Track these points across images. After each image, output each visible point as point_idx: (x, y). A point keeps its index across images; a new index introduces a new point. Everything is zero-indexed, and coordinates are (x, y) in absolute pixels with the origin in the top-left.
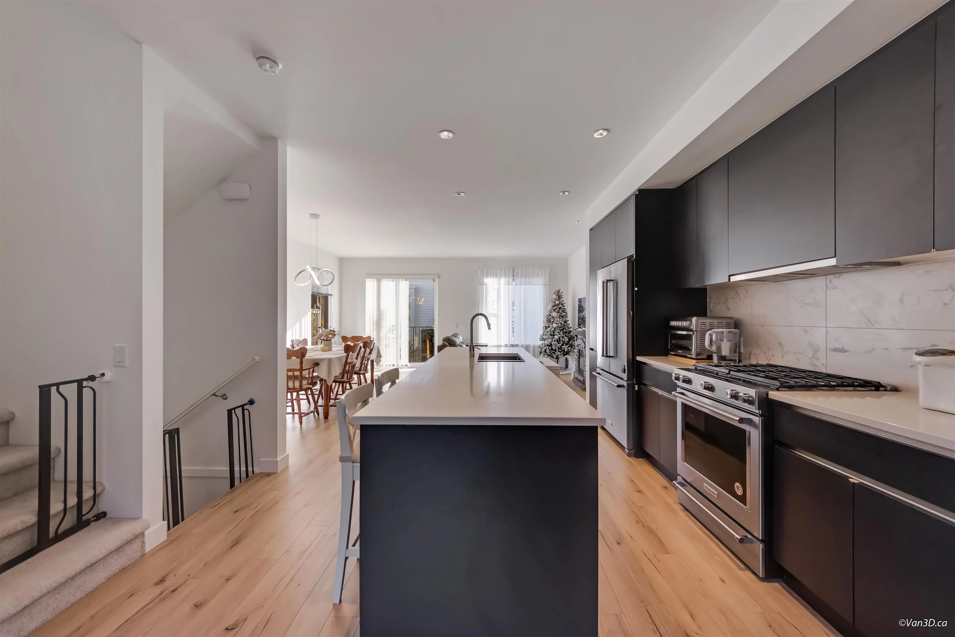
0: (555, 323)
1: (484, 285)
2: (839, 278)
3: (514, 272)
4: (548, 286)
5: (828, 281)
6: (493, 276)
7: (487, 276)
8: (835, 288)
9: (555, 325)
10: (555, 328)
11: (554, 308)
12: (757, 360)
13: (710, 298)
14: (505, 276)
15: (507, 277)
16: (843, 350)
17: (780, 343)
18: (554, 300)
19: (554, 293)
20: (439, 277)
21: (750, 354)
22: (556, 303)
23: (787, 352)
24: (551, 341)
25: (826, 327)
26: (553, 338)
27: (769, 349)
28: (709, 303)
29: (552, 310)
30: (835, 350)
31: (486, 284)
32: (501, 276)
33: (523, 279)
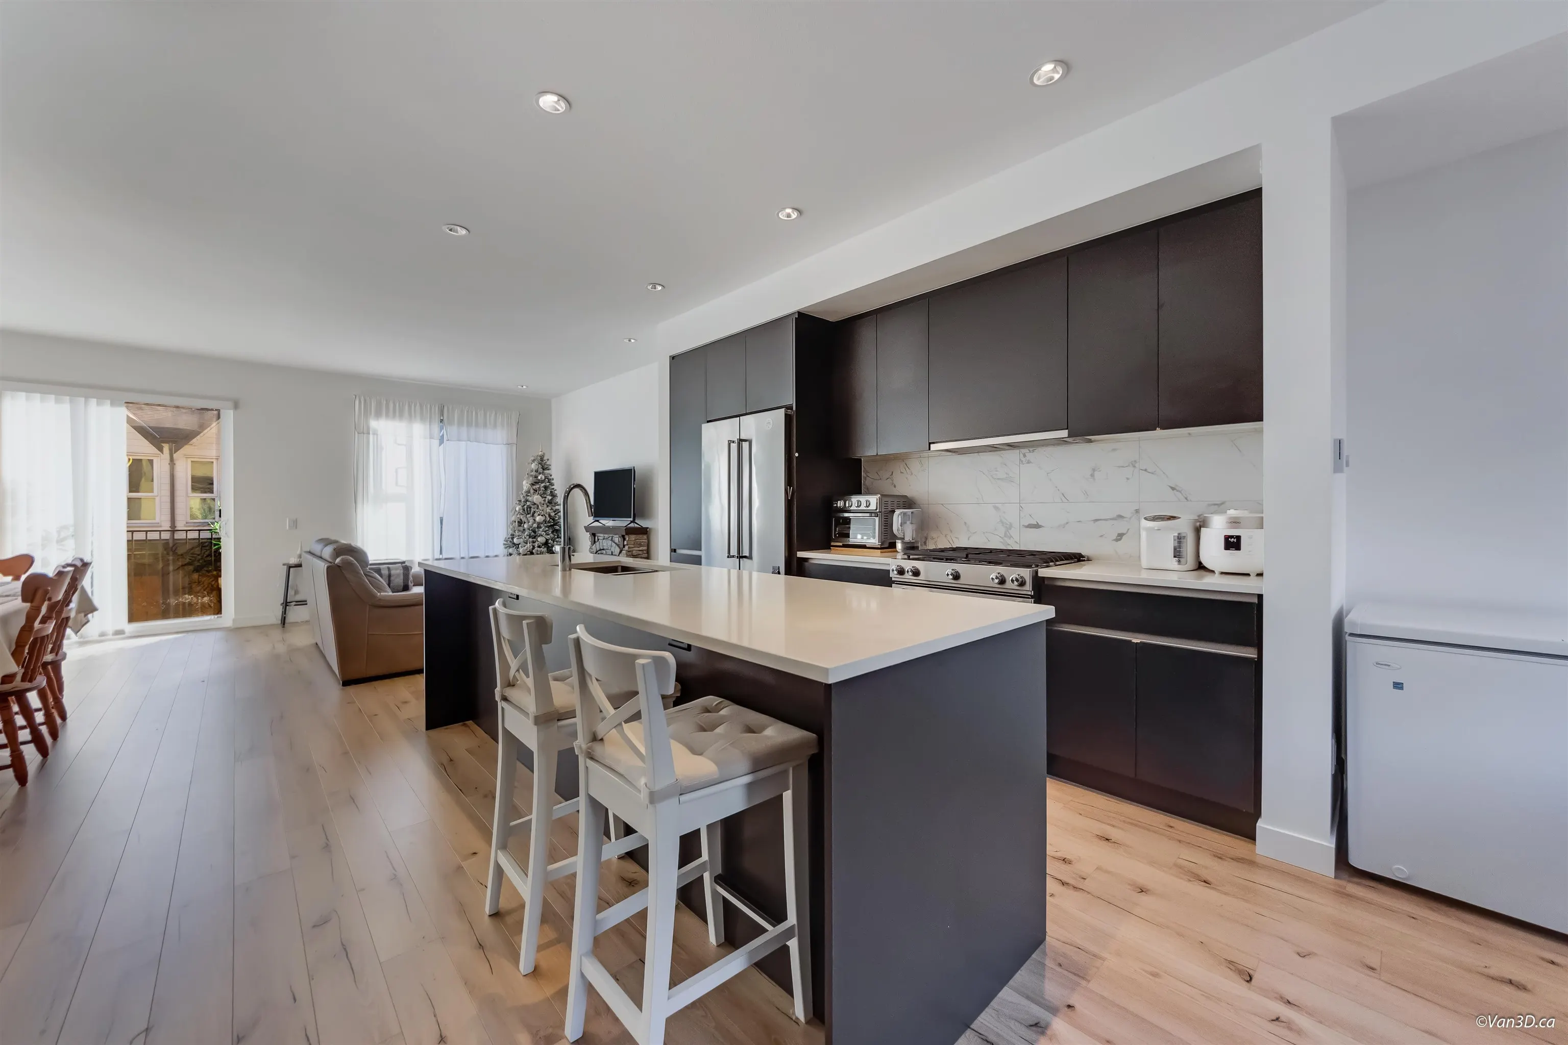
0: (539, 515)
1: (371, 436)
2: (1033, 451)
3: (442, 413)
4: (514, 447)
5: (1022, 455)
6: (394, 417)
7: (378, 415)
8: (1029, 462)
9: (538, 519)
10: (539, 524)
11: (534, 487)
12: (936, 544)
13: (866, 472)
14: (423, 419)
15: (429, 423)
16: (1037, 526)
17: (965, 523)
18: (534, 473)
19: (534, 461)
20: (236, 406)
21: (926, 538)
22: (539, 478)
23: (974, 533)
24: (531, 547)
25: (1020, 503)
26: (534, 542)
27: (951, 531)
28: (865, 478)
29: (532, 491)
30: (1030, 526)
31: (375, 433)
32: (411, 418)
33: (464, 430)
